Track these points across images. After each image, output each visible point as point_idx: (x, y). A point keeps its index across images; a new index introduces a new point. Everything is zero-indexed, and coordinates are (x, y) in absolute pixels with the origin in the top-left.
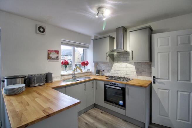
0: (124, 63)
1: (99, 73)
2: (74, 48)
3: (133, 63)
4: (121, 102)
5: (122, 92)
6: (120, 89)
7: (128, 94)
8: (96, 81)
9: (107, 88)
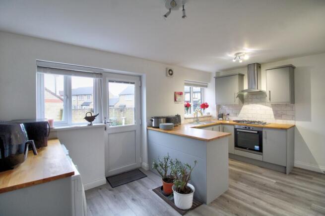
0: (258, 105)
1: (222, 118)
2: (192, 88)
3: (270, 105)
4: (257, 147)
5: (258, 135)
6: (256, 132)
7: (266, 138)
8: (223, 125)
9: (238, 133)
